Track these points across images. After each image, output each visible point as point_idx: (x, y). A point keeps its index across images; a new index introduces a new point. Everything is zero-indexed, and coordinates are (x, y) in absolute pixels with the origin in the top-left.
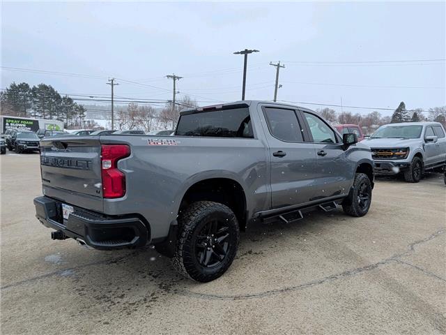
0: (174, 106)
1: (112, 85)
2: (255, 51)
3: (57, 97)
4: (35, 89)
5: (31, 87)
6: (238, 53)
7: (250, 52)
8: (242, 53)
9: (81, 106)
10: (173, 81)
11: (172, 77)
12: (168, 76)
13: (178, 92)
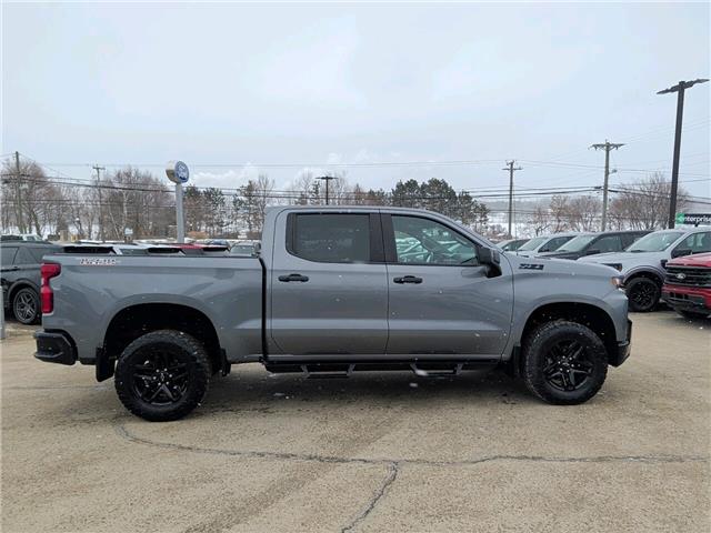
0: (605, 195)
1: (512, 170)
2: (699, 81)
3: (451, 194)
4: (424, 186)
5: (420, 184)
6: (667, 91)
7: (691, 84)
8: (673, 90)
9: (483, 206)
10: (604, 152)
11: (603, 146)
12: (596, 146)
13: (615, 171)
